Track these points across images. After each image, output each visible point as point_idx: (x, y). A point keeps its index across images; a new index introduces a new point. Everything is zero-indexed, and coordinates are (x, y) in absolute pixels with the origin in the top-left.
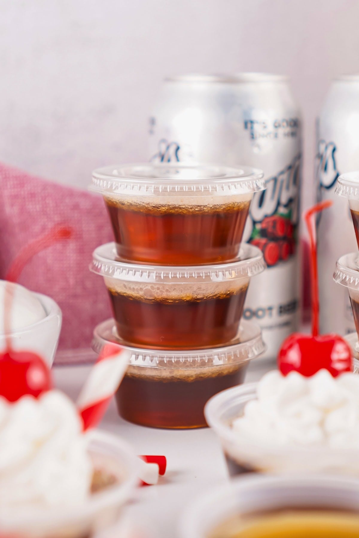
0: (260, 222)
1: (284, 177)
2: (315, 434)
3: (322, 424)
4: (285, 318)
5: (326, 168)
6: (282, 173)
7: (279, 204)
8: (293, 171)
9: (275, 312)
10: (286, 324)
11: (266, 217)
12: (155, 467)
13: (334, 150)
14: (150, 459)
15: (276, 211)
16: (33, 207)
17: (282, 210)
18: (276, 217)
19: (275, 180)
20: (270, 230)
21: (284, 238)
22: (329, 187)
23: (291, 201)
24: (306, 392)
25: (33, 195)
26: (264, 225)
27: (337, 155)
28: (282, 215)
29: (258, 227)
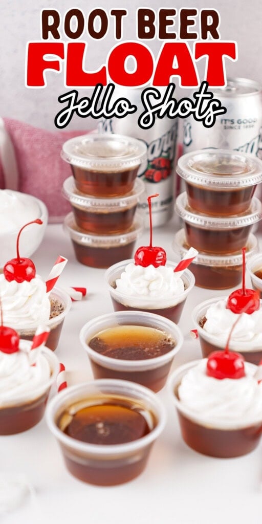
0: (152, 161)
1: (166, 138)
2: (145, 291)
3: (148, 287)
4: (164, 207)
5: (186, 135)
6: (164, 135)
7: (162, 151)
8: (170, 134)
9: (159, 205)
10: (165, 210)
11: (155, 158)
12: (80, 294)
13: (190, 127)
14: (77, 289)
15: (161, 155)
16: (37, 146)
17: (164, 154)
18: (161, 158)
19: (160, 140)
20: (157, 164)
21: (165, 168)
22: (188, 145)
23: (169, 149)
24: (143, 273)
25: (37, 140)
26: (154, 163)
27: (192, 130)
28: (164, 157)
29: (151, 164)
